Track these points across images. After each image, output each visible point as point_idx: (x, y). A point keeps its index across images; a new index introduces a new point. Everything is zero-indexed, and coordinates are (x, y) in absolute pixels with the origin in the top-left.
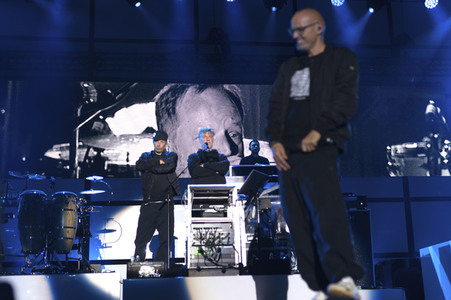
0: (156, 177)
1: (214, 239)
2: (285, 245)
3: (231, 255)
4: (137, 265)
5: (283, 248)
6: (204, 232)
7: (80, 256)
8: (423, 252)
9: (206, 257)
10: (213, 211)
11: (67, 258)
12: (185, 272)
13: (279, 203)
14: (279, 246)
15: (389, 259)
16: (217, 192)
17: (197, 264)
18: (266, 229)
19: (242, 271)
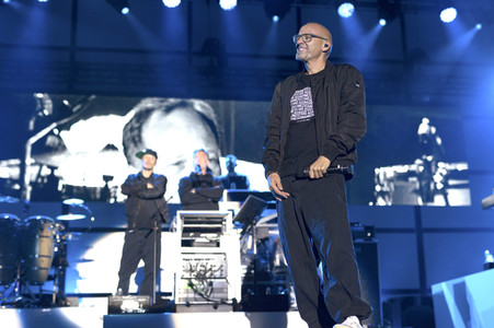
0: (143, 202)
1: (206, 272)
2: (284, 279)
3: (223, 289)
4: (119, 299)
5: (281, 282)
6: (194, 263)
7: (55, 289)
8: (435, 289)
9: (196, 291)
10: (205, 240)
11: (41, 291)
12: (172, 308)
13: (277, 232)
14: (278, 279)
15: (399, 296)
16: (209, 220)
17: (186, 299)
18: (263, 261)
19: (236, 307)
